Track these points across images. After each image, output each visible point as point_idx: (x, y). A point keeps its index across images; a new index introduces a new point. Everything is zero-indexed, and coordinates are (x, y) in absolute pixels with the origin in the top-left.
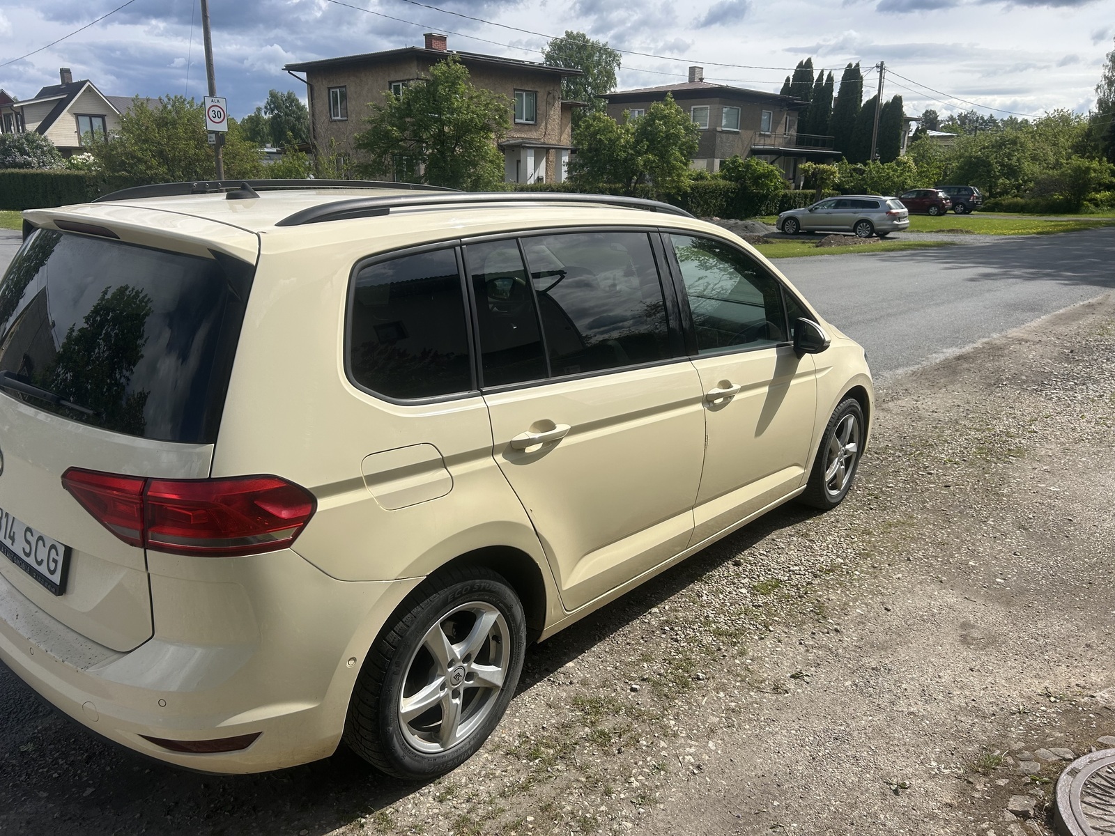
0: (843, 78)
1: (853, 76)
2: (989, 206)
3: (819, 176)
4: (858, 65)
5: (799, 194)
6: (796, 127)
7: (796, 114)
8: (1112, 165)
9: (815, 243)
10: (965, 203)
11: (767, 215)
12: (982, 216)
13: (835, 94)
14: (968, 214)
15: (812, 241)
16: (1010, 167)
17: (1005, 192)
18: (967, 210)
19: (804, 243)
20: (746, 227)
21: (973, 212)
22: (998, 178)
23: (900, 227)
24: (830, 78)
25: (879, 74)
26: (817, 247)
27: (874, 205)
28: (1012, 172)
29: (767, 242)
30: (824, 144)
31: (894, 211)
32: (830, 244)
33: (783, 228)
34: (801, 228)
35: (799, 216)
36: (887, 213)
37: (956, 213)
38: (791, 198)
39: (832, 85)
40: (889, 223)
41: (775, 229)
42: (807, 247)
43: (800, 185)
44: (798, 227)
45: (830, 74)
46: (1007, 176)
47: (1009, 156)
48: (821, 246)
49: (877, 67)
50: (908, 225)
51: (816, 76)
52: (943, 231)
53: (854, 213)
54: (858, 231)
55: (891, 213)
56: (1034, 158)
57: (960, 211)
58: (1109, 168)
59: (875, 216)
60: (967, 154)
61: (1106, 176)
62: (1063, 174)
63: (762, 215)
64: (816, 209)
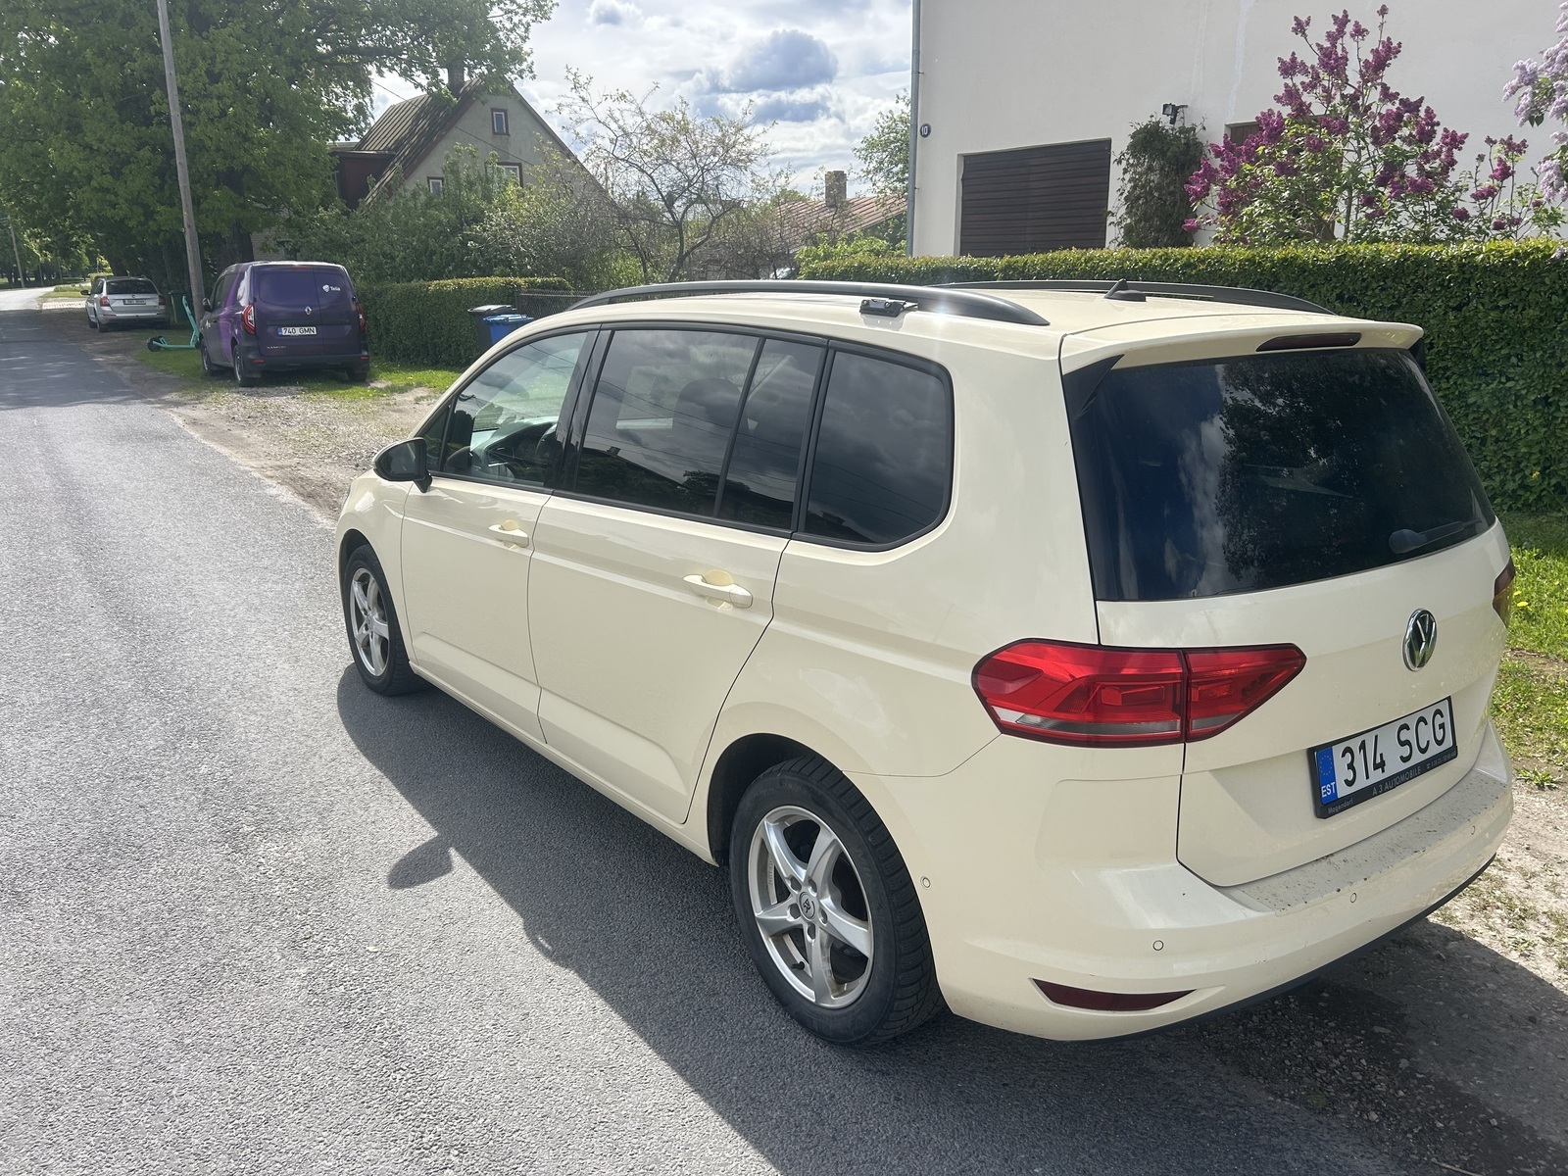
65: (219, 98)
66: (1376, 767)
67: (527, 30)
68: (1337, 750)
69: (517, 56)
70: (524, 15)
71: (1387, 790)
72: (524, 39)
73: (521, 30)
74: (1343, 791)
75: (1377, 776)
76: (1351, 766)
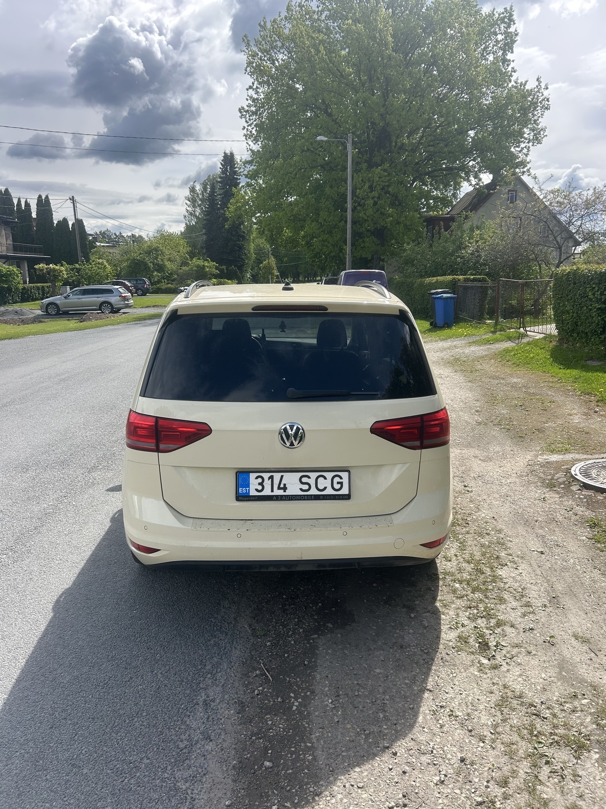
0: (37, 205)
1: (44, 205)
2: (154, 290)
3: (52, 274)
4: (47, 197)
5: (33, 287)
6: (11, 239)
7: (9, 229)
8: (215, 263)
9: (79, 319)
10: (142, 289)
11: (13, 303)
12: (154, 297)
13: (34, 215)
14: (145, 295)
15: (74, 318)
16: (158, 265)
17: (159, 282)
18: (144, 294)
19: (68, 320)
20: (16, 312)
21: (147, 294)
22: (153, 272)
23: (129, 305)
24: (27, 205)
25: (72, 204)
26: (81, 322)
27: (110, 291)
28: (160, 268)
29: (41, 322)
30: (34, 251)
31: (123, 295)
32: (90, 320)
33: (47, 311)
34: (61, 310)
35: (58, 302)
36: (120, 296)
37: (138, 295)
38: (28, 290)
39: (30, 210)
40: (123, 303)
41: (39, 312)
42: (73, 323)
43: (26, 281)
44: (59, 309)
45: (26, 202)
46: (158, 271)
47: (156, 258)
48: (84, 321)
49: (70, 199)
50: (133, 304)
51: (15, 201)
52: (150, 307)
53: (98, 298)
54: (103, 309)
55: (123, 297)
56: (169, 260)
57: (140, 294)
58: (214, 265)
59: (113, 299)
60: (131, 258)
61: (214, 270)
62: (191, 269)
63: (9, 303)
64: (69, 296)
65: (372, 198)
66: (279, 488)
67: (528, 150)
68: (253, 476)
69: (523, 164)
70: (528, 143)
71: (284, 500)
72: (527, 155)
73: (525, 151)
74: (253, 493)
75: (281, 493)
76: (261, 484)
